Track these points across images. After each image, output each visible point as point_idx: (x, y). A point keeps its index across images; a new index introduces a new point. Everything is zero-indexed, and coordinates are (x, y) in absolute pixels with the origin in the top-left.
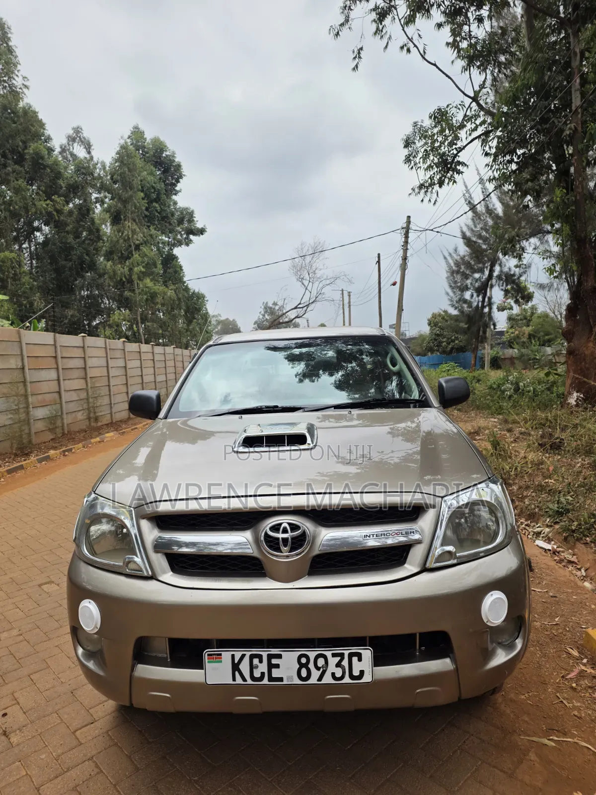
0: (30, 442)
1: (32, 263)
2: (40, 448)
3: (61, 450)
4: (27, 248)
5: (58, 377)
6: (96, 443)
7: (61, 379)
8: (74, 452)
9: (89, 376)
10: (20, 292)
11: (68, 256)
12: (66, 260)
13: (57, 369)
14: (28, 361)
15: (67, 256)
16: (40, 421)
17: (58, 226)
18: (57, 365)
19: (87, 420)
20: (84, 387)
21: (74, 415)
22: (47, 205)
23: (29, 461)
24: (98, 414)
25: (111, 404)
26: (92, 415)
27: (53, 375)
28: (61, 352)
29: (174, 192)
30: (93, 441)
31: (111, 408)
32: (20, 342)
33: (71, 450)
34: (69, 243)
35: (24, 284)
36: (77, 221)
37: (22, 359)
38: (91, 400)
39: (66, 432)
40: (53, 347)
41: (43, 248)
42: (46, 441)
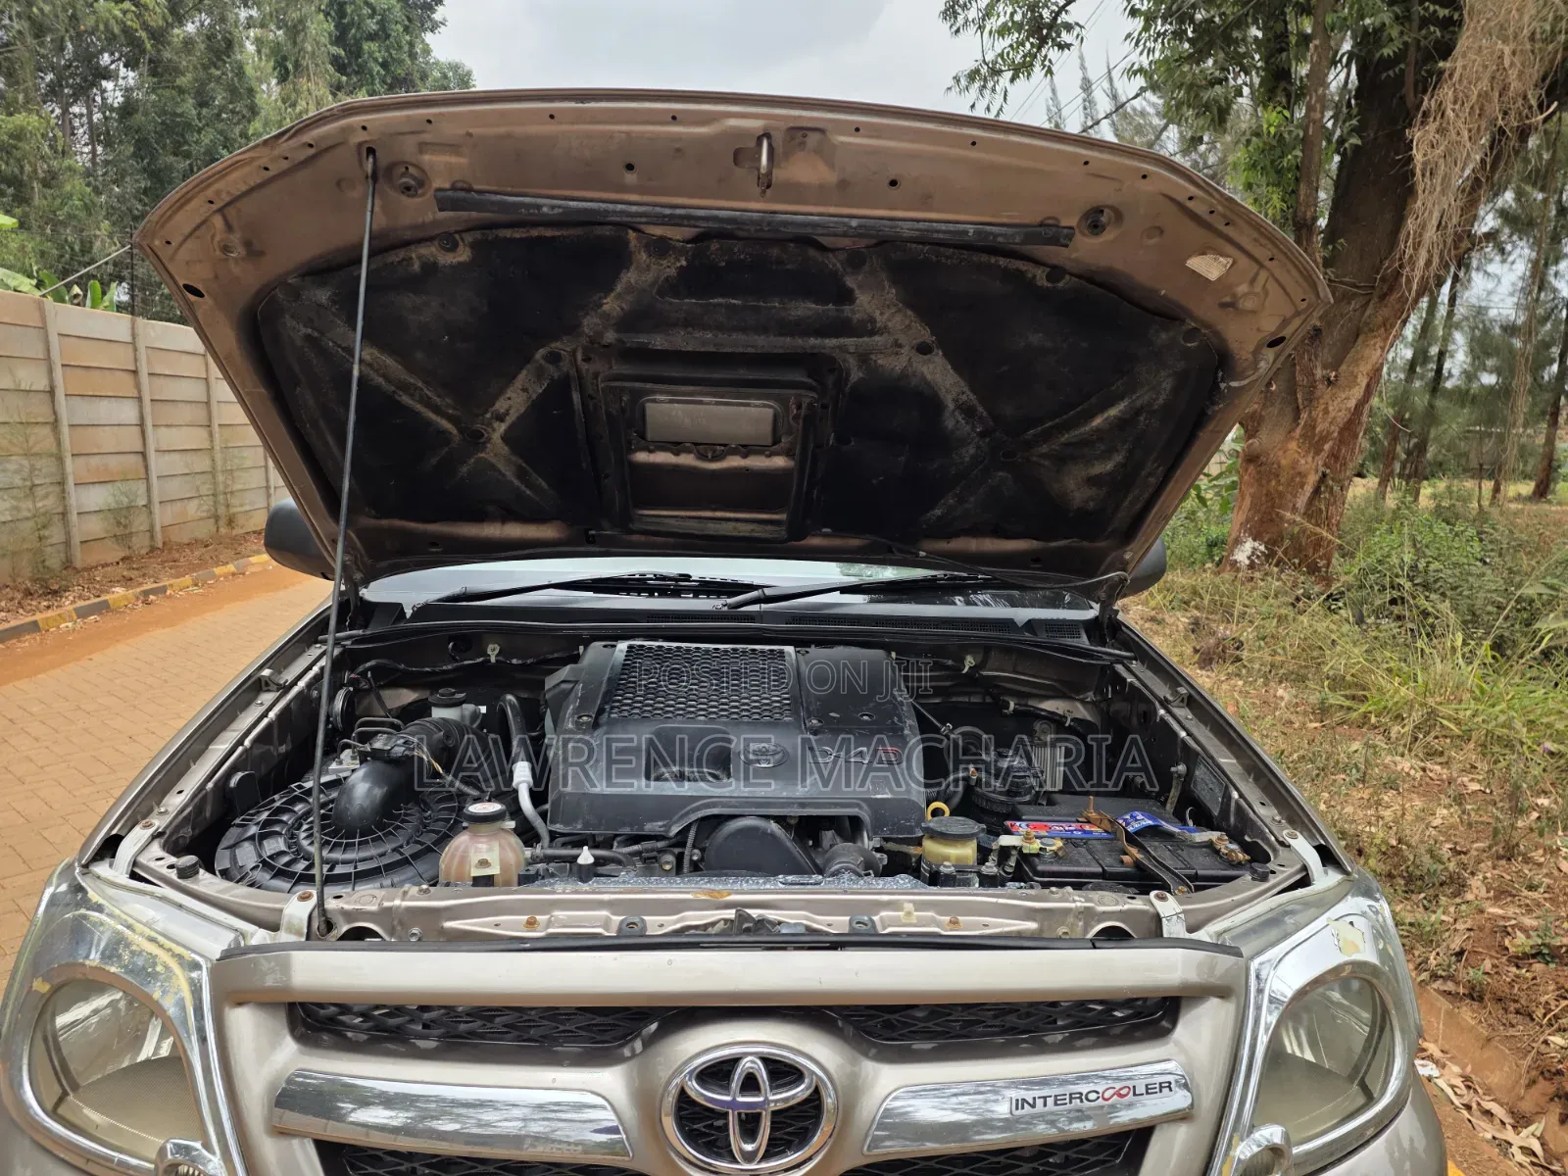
0: (68, 564)
1: (94, 152)
2: (92, 580)
3: (139, 590)
4: (82, 115)
5: (142, 418)
6: (226, 577)
7: (149, 423)
8: (170, 596)
9: (216, 422)
10: (61, 215)
11: (180, 145)
12: (175, 154)
13: (140, 399)
14: (64, 375)
15: (177, 145)
16: (94, 518)
17: (160, 72)
18: (139, 391)
19: (212, 521)
20: (207, 445)
21: (178, 506)
22: (125, 13)
23: (59, 611)
24: (233, 510)
25: (268, 488)
26: (222, 511)
27: (128, 412)
28: (149, 362)
29: (429, 24)
30: (217, 570)
31: (269, 496)
32: (44, 328)
33: (163, 590)
34: (181, 115)
35: (70, 196)
36: (203, 65)
37: (50, 371)
38: (220, 478)
39: (160, 545)
40: (131, 347)
41: (120, 121)
42: (109, 561)
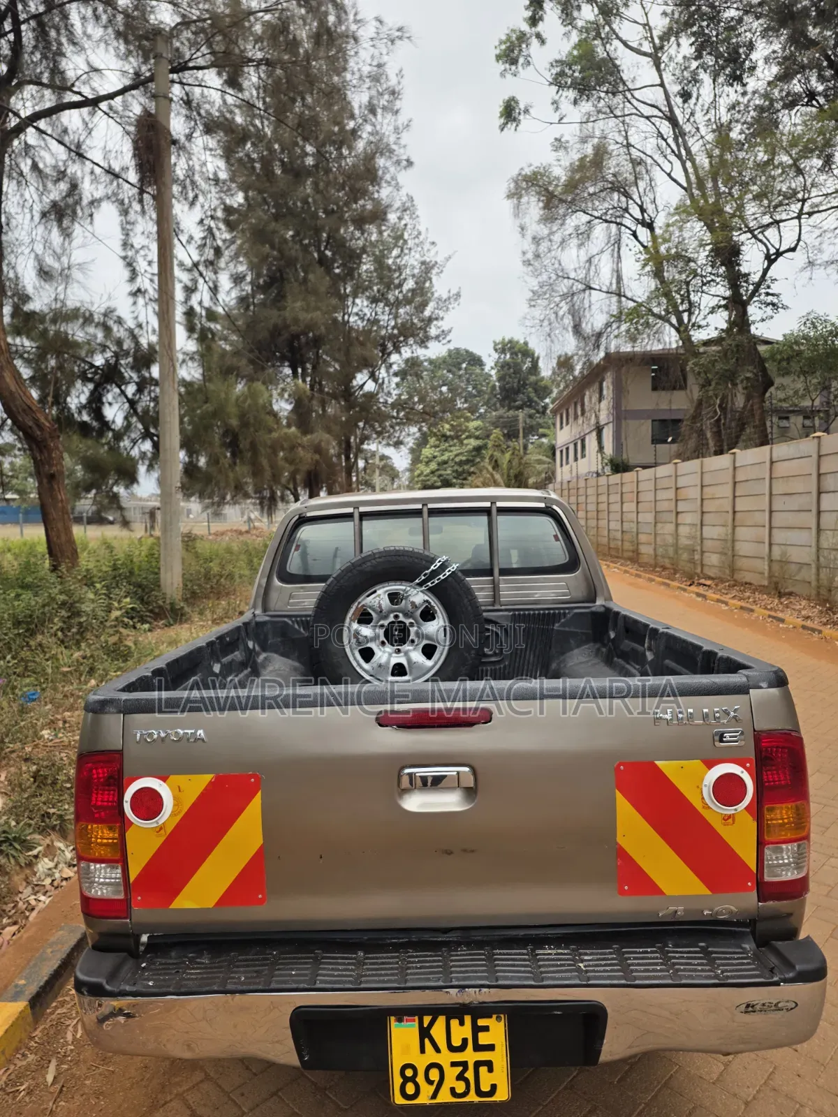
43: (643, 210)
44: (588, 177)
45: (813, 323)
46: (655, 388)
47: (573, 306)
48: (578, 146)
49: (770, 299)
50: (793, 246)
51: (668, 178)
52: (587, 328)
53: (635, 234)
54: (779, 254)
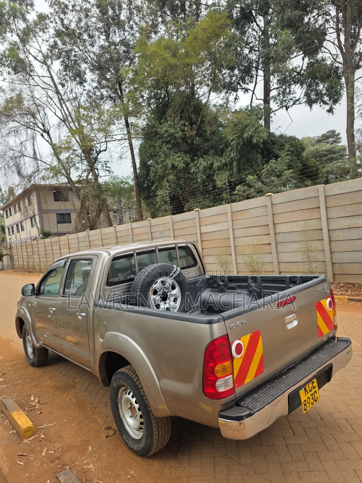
43: (43, 125)
44: (15, 106)
45: (113, 178)
46: (56, 200)
47: (16, 162)
48: (9, 92)
49: (107, 168)
50: (105, 149)
51: (54, 115)
52: (24, 173)
53: (42, 135)
54: (100, 152)
